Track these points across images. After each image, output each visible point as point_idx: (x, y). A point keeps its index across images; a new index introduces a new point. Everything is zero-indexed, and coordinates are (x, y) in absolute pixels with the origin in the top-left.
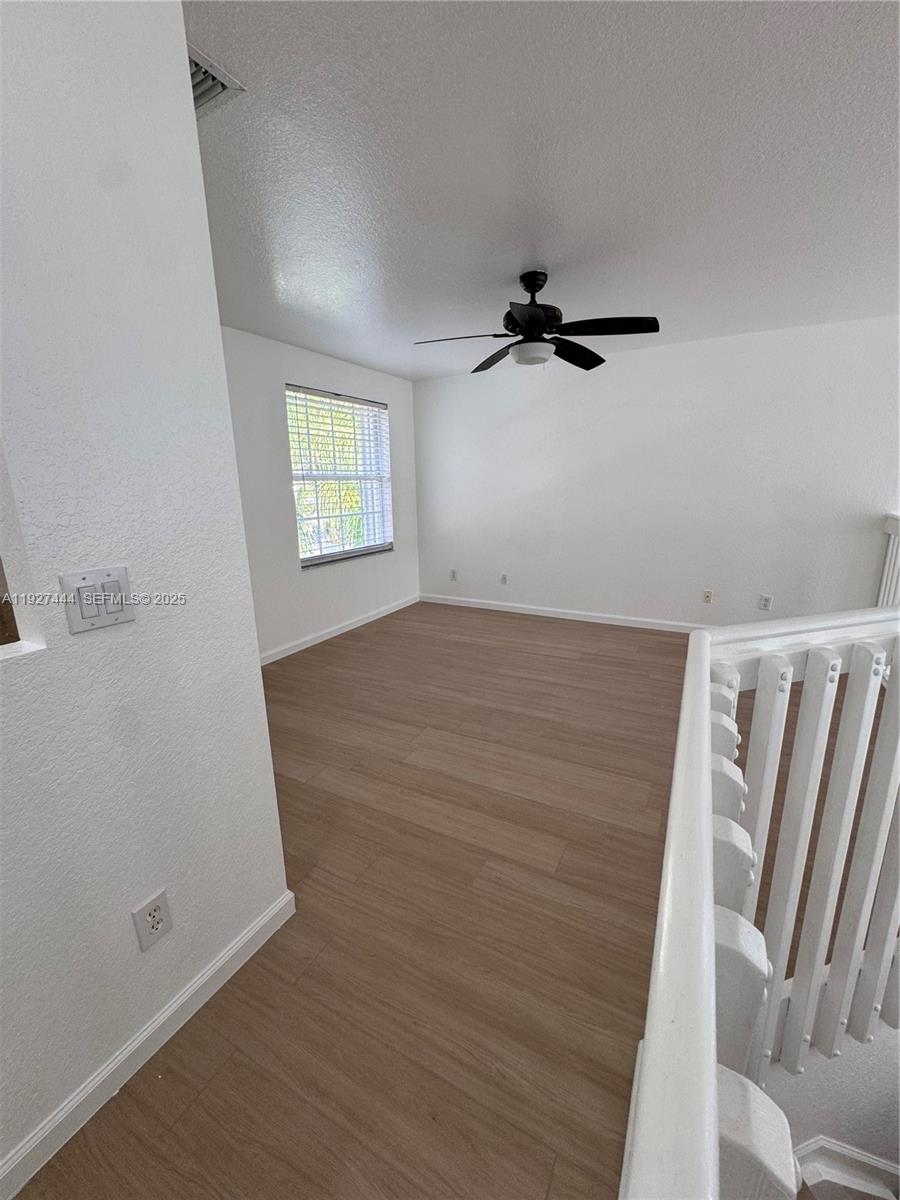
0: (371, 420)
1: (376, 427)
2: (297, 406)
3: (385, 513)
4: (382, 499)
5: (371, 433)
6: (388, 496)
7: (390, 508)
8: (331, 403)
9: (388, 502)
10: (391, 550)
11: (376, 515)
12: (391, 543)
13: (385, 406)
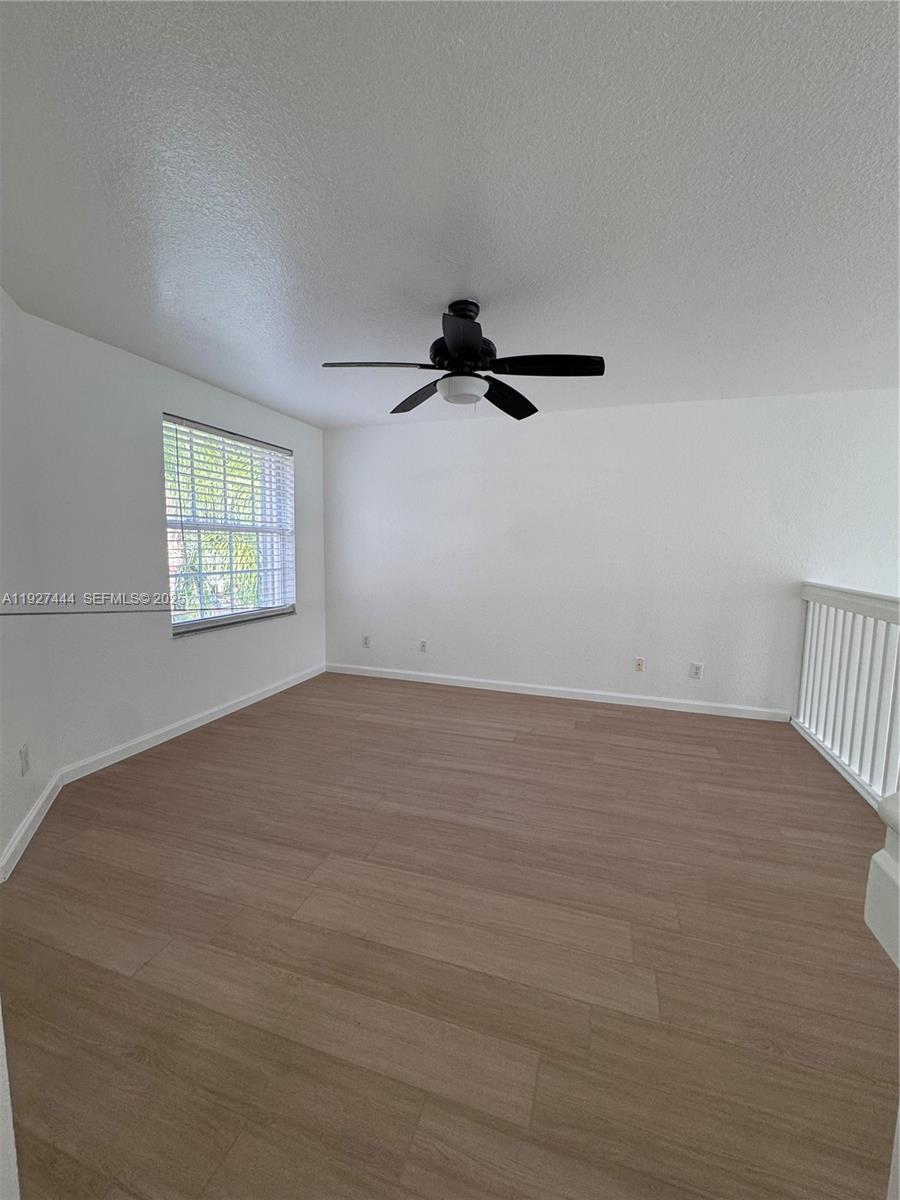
0: (273, 467)
1: (278, 474)
2: (178, 442)
3: (287, 571)
4: (283, 554)
5: (273, 480)
6: (291, 552)
7: (293, 565)
8: (223, 442)
9: (291, 558)
10: (292, 613)
11: (276, 573)
12: (293, 606)
13: (291, 452)
